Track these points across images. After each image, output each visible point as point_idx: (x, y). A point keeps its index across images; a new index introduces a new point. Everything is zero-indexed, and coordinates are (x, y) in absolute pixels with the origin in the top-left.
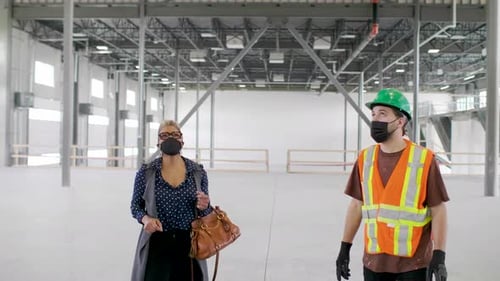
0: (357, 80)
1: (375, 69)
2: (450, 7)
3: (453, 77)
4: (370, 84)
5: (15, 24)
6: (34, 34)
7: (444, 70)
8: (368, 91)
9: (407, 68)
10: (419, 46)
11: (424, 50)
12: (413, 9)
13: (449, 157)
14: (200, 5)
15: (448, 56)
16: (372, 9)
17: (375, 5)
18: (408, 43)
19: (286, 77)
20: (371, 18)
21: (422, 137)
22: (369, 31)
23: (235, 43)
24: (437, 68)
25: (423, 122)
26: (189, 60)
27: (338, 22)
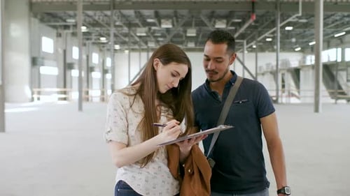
0: (242, 45)
1: (253, 39)
2: (298, 3)
3: (303, 43)
4: (250, 47)
5: (32, 14)
6: (42, 20)
7: (297, 39)
8: (249, 51)
9: (273, 38)
10: (279, 25)
11: (283, 27)
12: (276, 5)
13: (299, 92)
14: (147, 2)
15: (298, 31)
16: (251, 5)
17: (253, 3)
18: (273, 24)
19: (196, 44)
20: (251, 10)
21: (283, 81)
22: (250, 17)
23: (166, 24)
24: (292, 37)
25: (283, 72)
26: (135, 34)
27: (231, 12)
